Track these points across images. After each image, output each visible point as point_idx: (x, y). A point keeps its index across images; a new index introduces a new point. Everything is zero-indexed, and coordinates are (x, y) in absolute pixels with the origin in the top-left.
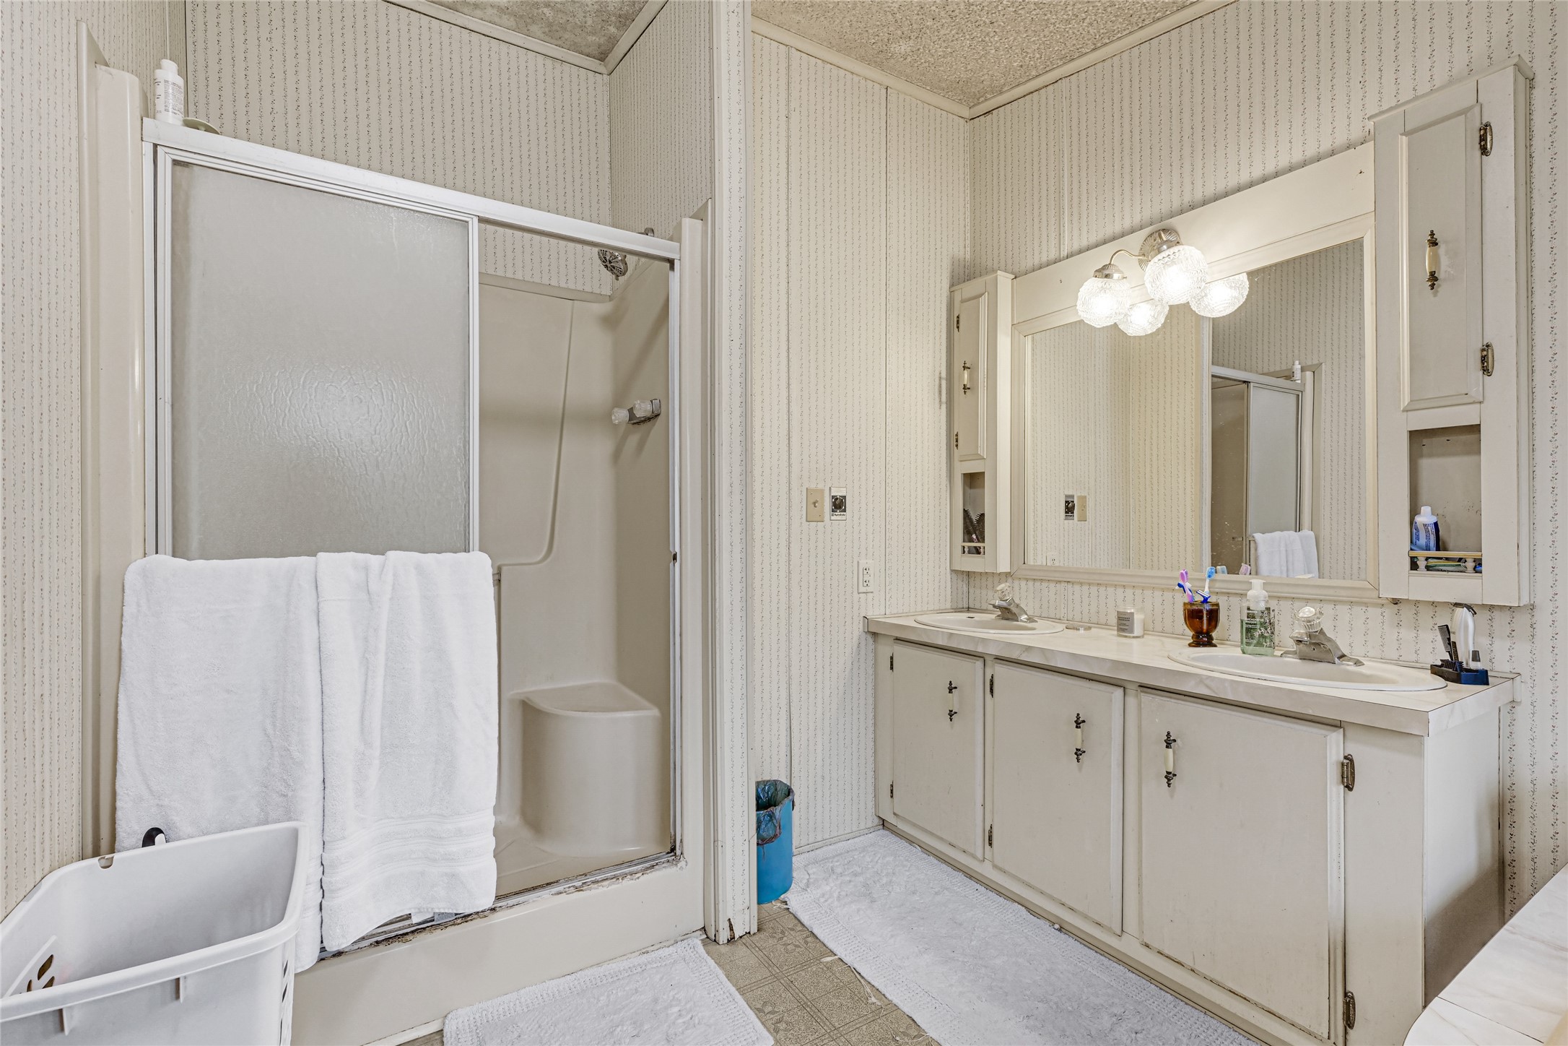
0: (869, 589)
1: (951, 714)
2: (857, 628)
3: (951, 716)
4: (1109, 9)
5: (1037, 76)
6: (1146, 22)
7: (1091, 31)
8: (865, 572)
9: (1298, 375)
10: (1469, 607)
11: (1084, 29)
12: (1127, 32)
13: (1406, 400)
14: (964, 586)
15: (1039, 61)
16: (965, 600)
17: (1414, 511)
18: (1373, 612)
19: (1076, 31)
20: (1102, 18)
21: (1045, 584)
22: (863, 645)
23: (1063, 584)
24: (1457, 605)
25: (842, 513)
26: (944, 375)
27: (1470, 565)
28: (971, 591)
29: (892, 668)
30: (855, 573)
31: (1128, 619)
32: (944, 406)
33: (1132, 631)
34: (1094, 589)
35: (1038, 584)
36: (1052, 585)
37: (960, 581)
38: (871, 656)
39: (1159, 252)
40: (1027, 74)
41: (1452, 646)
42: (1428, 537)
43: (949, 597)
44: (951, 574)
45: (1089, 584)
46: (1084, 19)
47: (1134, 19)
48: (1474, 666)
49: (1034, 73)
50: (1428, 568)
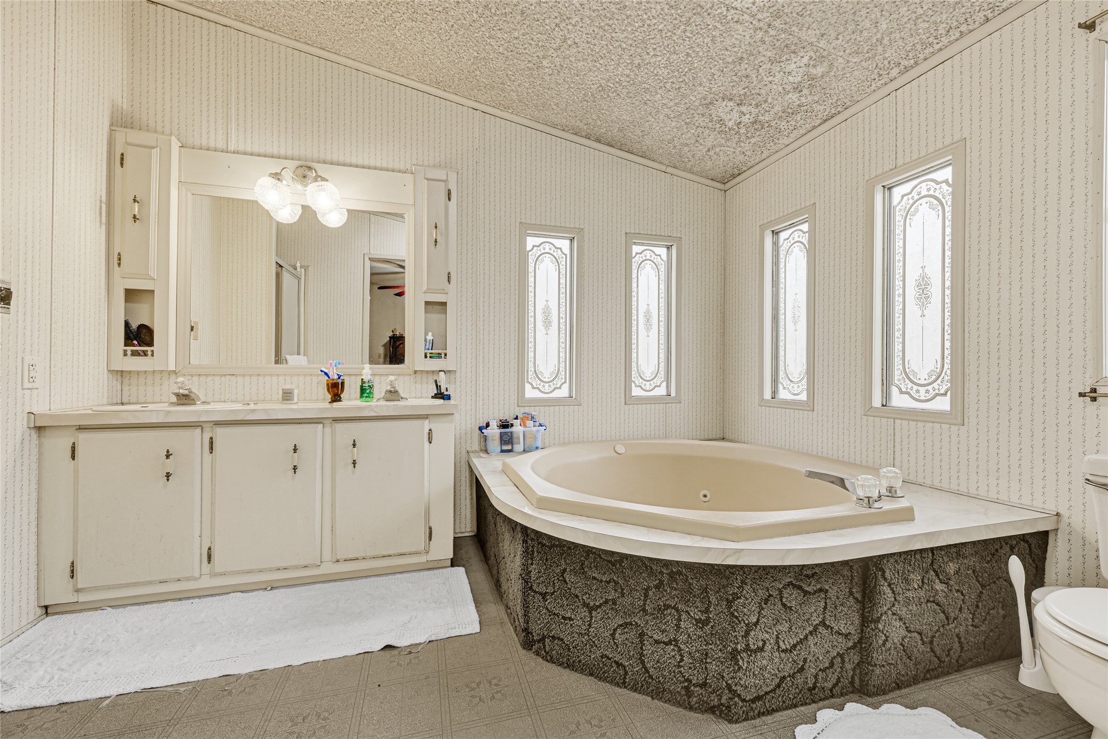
0: (35, 385)
1: (168, 475)
2: (21, 425)
3: (168, 477)
4: (287, 18)
5: (209, 10)
6: (301, 40)
7: (267, 19)
8: (31, 368)
9: (299, 269)
10: (444, 372)
11: (264, 14)
12: (287, 36)
13: (425, 288)
14: (119, 385)
15: (219, 4)
16: (119, 396)
17: (426, 334)
18: (407, 378)
19: (258, 11)
20: (279, 18)
21: (210, 378)
22: (26, 442)
23: (228, 377)
24: (440, 371)
25: (6, 306)
26: (104, 199)
27: (443, 355)
28: (126, 388)
29: (73, 458)
30: (20, 368)
31: (291, 393)
32: (104, 227)
33: (293, 400)
34: (254, 379)
35: (203, 378)
36: (217, 379)
37: (114, 381)
38: (35, 451)
39: (316, 181)
40: (204, 4)
41: (438, 387)
42: (429, 345)
43: (106, 394)
44: (108, 374)
45: (251, 375)
46: (269, 10)
47: (296, 34)
48: (446, 393)
49: (209, 7)
50: (430, 357)
